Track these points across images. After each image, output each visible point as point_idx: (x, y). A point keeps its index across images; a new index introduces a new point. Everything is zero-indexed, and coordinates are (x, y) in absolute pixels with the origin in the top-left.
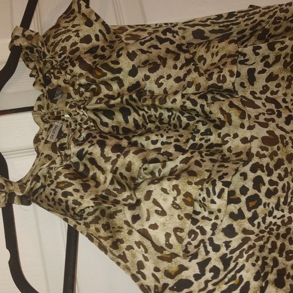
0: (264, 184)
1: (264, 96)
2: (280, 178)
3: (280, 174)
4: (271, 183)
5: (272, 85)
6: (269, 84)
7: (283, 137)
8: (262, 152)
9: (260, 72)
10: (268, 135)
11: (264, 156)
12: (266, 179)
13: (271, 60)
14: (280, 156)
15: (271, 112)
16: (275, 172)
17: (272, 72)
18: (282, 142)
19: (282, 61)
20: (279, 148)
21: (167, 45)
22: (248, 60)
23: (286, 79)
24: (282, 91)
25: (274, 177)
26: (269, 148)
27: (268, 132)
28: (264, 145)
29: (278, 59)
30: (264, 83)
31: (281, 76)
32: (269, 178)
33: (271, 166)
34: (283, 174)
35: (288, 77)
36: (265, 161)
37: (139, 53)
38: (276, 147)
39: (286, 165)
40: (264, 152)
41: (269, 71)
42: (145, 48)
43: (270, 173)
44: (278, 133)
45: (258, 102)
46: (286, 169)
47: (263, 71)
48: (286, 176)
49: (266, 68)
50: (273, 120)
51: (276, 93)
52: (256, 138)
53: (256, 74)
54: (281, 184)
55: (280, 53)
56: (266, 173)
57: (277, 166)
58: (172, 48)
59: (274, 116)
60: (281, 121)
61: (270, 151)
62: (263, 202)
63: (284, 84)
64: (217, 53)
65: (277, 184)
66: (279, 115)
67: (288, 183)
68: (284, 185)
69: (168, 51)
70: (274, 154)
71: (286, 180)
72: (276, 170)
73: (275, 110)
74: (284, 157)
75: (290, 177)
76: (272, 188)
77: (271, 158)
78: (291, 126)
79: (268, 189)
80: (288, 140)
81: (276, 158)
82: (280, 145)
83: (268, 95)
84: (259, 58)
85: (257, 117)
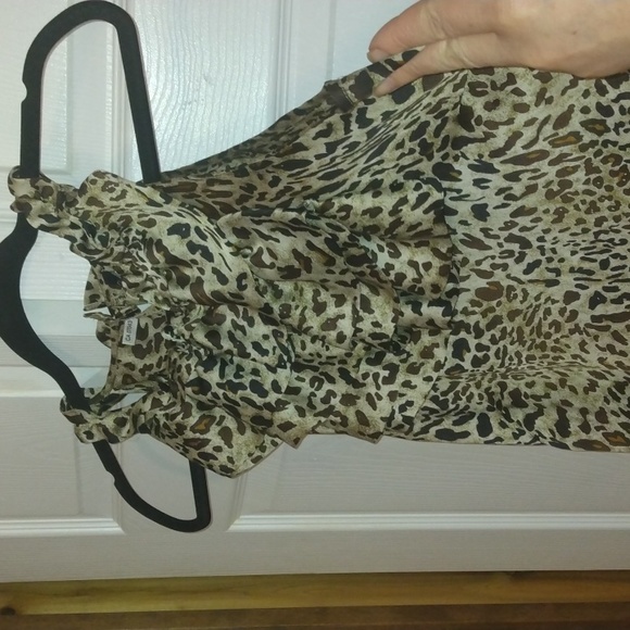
0: (469, 351)
1: (504, 235)
2: (494, 340)
3: (493, 336)
5: (524, 221)
7: (511, 288)
8: (470, 309)
10: (487, 286)
11: (474, 313)
12: (472, 342)
14: (498, 313)
16: (486, 333)
18: (508, 296)
20: (499, 304)
25: (485, 340)
26: (485, 303)
27: (489, 283)
28: (477, 299)
31: (541, 209)
32: (477, 341)
33: (482, 325)
34: (498, 335)
36: (472, 320)
38: (494, 303)
39: (506, 323)
40: (477, 309)
43: (479, 334)
44: (505, 283)
48: (503, 338)
50: (505, 267)
52: (469, 290)
54: (494, 348)
56: (473, 334)
57: (490, 326)
59: (510, 261)
61: (485, 306)
63: (549, 218)
65: (488, 349)
67: (505, 347)
68: (499, 349)
70: (491, 310)
71: (501, 343)
72: (488, 330)
73: (518, 251)
74: (504, 314)
75: (508, 339)
76: (480, 355)
77: (484, 314)
78: (533, 276)
79: (475, 356)
80: (518, 291)
81: (491, 316)
82: (503, 299)
83: (515, 231)
84: (490, 192)
85: (479, 262)
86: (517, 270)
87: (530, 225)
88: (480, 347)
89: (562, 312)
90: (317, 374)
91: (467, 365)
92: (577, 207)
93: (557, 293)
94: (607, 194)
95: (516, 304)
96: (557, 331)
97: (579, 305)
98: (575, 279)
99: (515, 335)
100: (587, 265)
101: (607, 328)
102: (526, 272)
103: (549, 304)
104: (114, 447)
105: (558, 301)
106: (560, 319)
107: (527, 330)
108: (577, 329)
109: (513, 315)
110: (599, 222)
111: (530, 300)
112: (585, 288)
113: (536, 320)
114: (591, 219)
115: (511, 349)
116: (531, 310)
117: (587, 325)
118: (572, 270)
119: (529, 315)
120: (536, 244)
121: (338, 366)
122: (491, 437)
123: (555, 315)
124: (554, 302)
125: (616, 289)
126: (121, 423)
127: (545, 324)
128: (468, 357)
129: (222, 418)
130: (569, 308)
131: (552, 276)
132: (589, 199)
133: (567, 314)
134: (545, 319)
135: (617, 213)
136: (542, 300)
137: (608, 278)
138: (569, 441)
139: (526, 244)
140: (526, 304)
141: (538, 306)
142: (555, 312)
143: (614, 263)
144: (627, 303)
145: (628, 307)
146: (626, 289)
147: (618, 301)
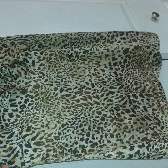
0: (29, 102)
1: (38, 71)
2: (36, 100)
3: (36, 99)
5: (42, 68)
6: (41, 67)
7: (42, 86)
8: (32, 91)
9: (37, 62)
10: (36, 85)
11: (32, 92)
12: (30, 100)
13: (41, 58)
14: (38, 93)
15: (40, 77)
16: (34, 98)
17: (42, 63)
18: (41, 88)
19: (46, 59)
20: (39, 90)
22: (32, 57)
23: (48, 66)
24: (46, 70)
25: (34, 100)
26: (35, 90)
27: (36, 84)
28: (33, 88)
29: (44, 58)
30: (39, 67)
31: (45, 65)
33: (34, 96)
34: (37, 98)
35: (49, 66)
36: (31, 94)
38: (38, 90)
39: (40, 96)
40: (33, 91)
41: (41, 62)
44: (41, 84)
47: (38, 62)
48: (38, 99)
49: (40, 61)
50: (40, 80)
51: (44, 70)
52: (31, 85)
53: (35, 63)
54: (35, 102)
55: (45, 56)
56: (31, 98)
59: (41, 79)
61: (35, 91)
62: (27, 107)
63: (47, 68)
65: (34, 102)
66: (43, 78)
68: (37, 102)
71: (38, 101)
72: (35, 97)
73: (42, 76)
74: (40, 93)
75: (40, 100)
77: (35, 93)
78: (46, 83)
79: (30, 103)
80: (44, 87)
81: (36, 93)
82: (40, 89)
83: (41, 71)
84: (37, 57)
85: (34, 78)
86: (43, 81)
87: (43, 69)
88: (32, 101)
89: (54, 94)
91: (27, 105)
92: (52, 66)
93: (53, 88)
94: (58, 62)
95: (43, 91)
96: (52, 99)
97: (58, 91)
98: (56, 84)
99: (42, 99)
100: (58, 81)
101: (65, 98)
102: (45, 81)
103: (51, 91)
105: (53, 90)
106: (53, 96)
107: (45, 98)
108: (57, 98)
109: (42, 93)
110: (57, 70)
111: (46, 89)
112: (59, 87)
113: (48, 96)
114: (55, 69)
115: (40, 103)
116: (46, 93)
117: (60, 97)
118: (55, 82)
119: (46, 94)
120: (46, 75)
123: (52, 95)
124: (52, 90)
125: (66, 87)
127: (50, 97)
130: (56, 92)
131: (51, 83)
132: (55, 63)
133: (55, 94)
134: (50, 95)
135: (60, 68)
136: (49, 90)
137: (64, 84)
139: (44, 75)
140: (45, 91)
141: (48, 92)
142: (52, 94)
143: (64, 80)
144: (69, 91)
145: (70, 92)
146: (68, 87)
147: (67, 91)
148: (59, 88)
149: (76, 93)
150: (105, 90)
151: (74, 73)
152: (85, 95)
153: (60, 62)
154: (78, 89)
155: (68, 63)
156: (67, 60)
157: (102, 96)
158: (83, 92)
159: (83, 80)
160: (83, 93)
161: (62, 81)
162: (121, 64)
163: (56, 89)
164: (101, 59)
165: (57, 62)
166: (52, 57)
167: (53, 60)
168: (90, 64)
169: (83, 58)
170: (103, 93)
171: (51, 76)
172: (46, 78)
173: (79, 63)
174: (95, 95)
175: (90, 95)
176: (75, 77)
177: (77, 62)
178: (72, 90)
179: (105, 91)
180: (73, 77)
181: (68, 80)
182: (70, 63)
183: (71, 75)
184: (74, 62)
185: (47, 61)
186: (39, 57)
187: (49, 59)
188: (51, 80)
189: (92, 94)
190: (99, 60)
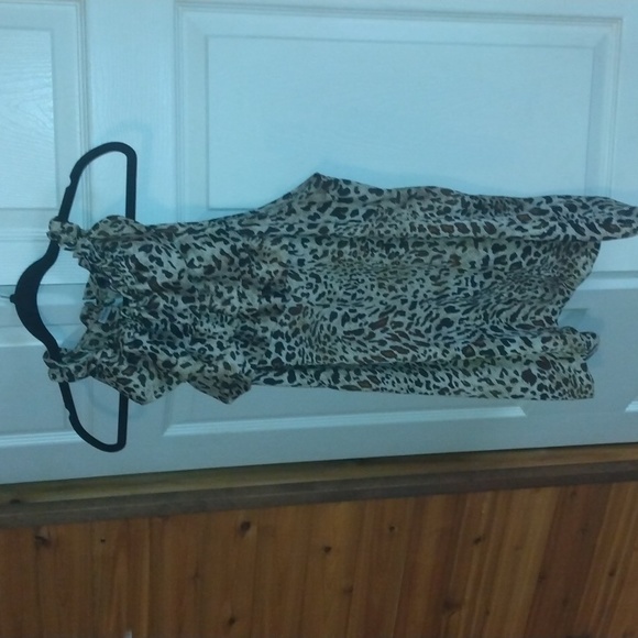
0: (284, 349)
1: (309, 272)
2: (297, 344)
4: (290, 348)
5: (320, 268)
7: (307, 308)
8: (284, 321)
9: (309, 262)
11: (285, 324)
12: (285, 345)
13: (319, 254)
14: (297, 326)
15: (310, 285)
16: (292, 339)
17: (321, 263)
18: (304, 313)
20: (299, 318)
21: (220, 245)
25: (292, 344)
26: (292, 317)
27: (297, 305)
29: (325, 253)
32: (288, 344)
33: (290, 334)
36: (284, 329)
37: (193, 246)
38: (296, 317)
39: (302, 334)
40: (287, 321)
42: (198, 243)
43: (288, 340)
45: (302, 276)
46: (301, 338)
47: (312, 262)
48: (301, 343)
50: (308, 295)
52: (287, 308)
54: (298, 349)
56: (285, 340)
57: (294, 335)
58: (227, 249)
59: (310, 291)
60: (313, 297)
61: (291, 320)
64: (269, 255)
65: (294, 349)
66: (315, 292)
69: (222, 252)
70: (294, 323)
72: (293, 337)
73: (314, 284)
74: (300, 327)
75: (304, 345)
76: (290, 352)
77: (291, 326)
78: (320, 302)
79: (287, 353)
80: (309, 311)
81: (294, 327)
82: (301, 315)
83: (314, 272)
84: (307, 251)
85: (296, 291)
89: (329, 327)
90: (203, 346)
91: (283, 359)
93: (327, 313)
95: (308, 320)
97: (337, 323)
98: (338, 305)
100: (345, 297)
101: (354, 339)
102: (317, 300)
103: (322, 321)
104: (71, 384)
105: (327, 319)
106: (328, 333)
107: (313, 339)
108: (338, 340)
109: (305, 327)
111: (314, 316)
112: (341, 310)
113: (316, 333)
115: (307, 350)
116: (314, 325)
117: (343, 337)
118: (338, 299)
119: (313, 328)
120: (323, 280)
121: (218, 339)
122: (295, 383)
123: (325, 331)
124: (325, 319)
125: (355, 311)
126: (78, 369)
127: (322, 335)
128: (284, 353)
129: (141, 369)
130: (332, 324)
131: (327, 302)
133: (332, 329)
134: (321, 332)
136: (319, 318)
137: (353, 305)
138: (338, 386)
139: (318, 280)
140: (312, 320)
141: (318, 322)
142: (325, 327)
143: (359, 296)
144: (360, 321)
145: (361, 325)
146: (360, 311)
147: (355, 320)
148: (340, 313)
149: (373, 326)
150: (434, 315)
151: (389, 275)
152: (393, 331)
153: (364, 259)
154: (378, 313)
155: (381, 262)
156: (381, 255)
157: (428, 330)
158: (388, 323)
159: (401, 292)
160: (388, 326)
161: (354, 296)
162: (516, 260)
163: (333, 316)
164: (464, 250)
165: (356, 260)
166: (343, 250)
167: (346, 256)
168: (437, 262)
169: (419, 249)
170: (428, 324)
171: (333, 283)
172: (321, 289)
173: (410, 261)
174: (413, 329)
175: (403, 329)
176: (386, 283)
177: (404, 259)
178: (367, 319)
179: (432, 321)
180: (381, 286)
181: (368, 293)
182: (387, 261)
183: (379, 279)
184: (396, 259)
185: (334, 259)
186: (313, 251)
187: (336, 255)
188: (331, 296)
189: (407, 329)
190: (459, 251)
